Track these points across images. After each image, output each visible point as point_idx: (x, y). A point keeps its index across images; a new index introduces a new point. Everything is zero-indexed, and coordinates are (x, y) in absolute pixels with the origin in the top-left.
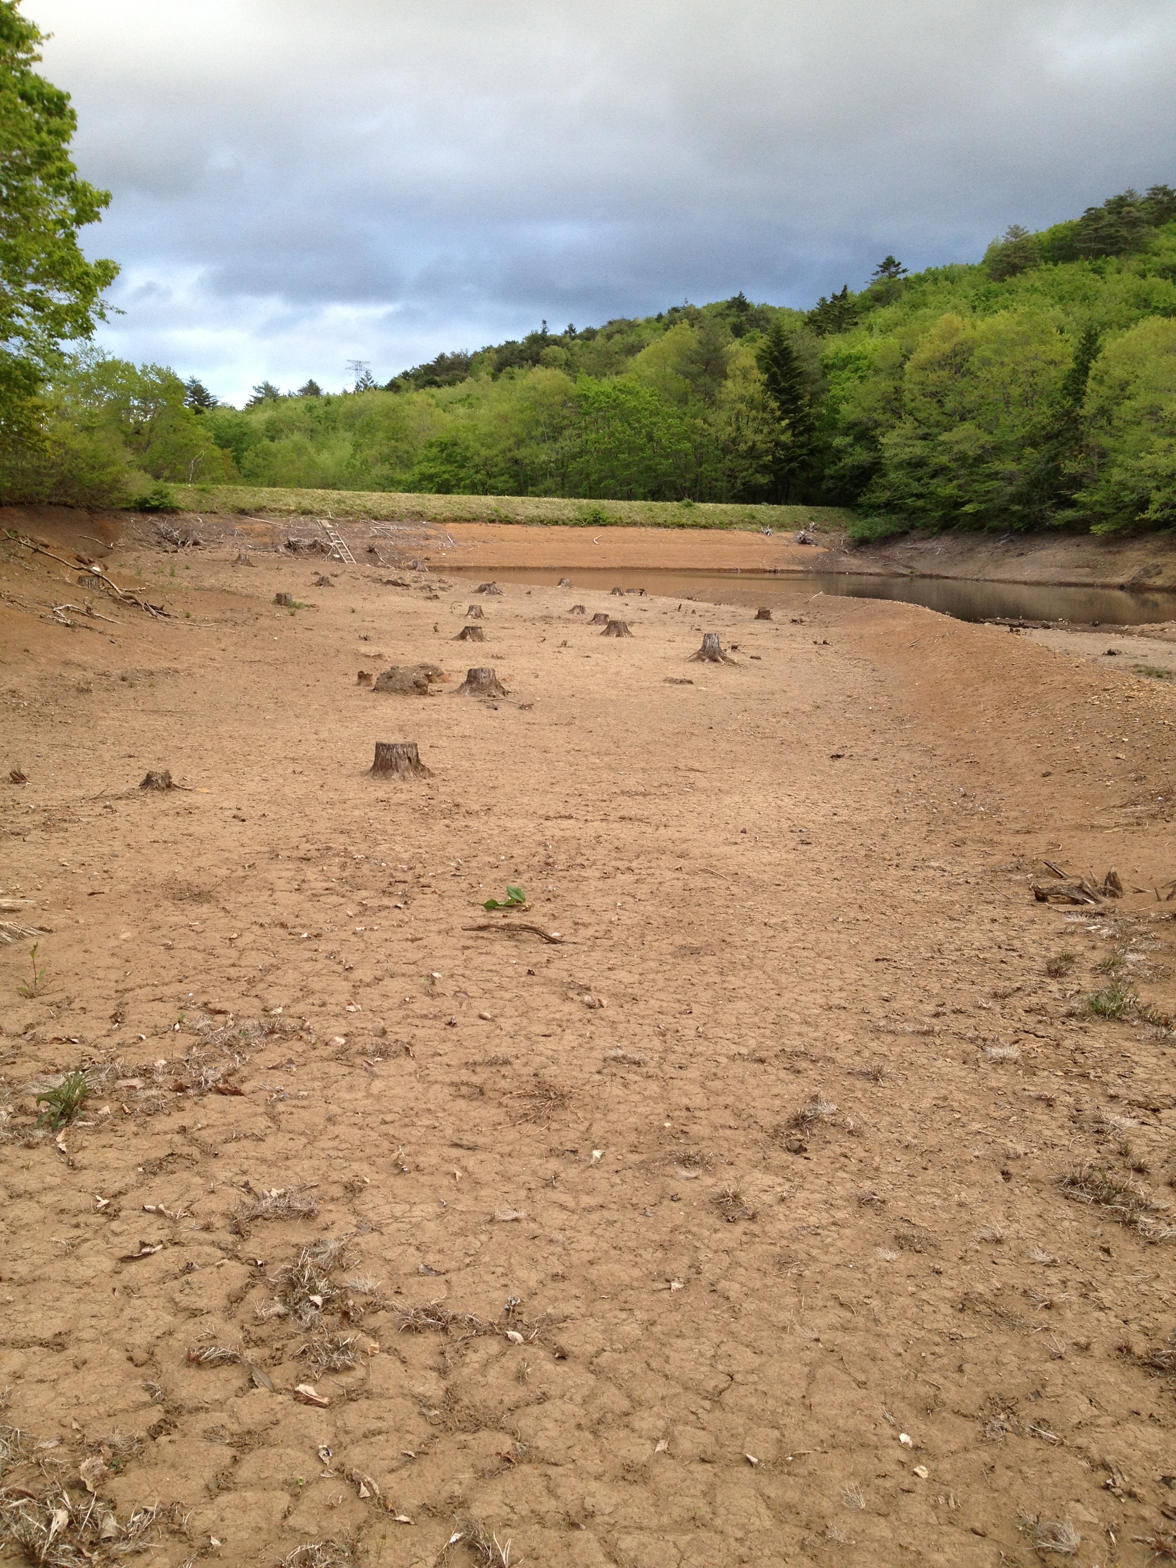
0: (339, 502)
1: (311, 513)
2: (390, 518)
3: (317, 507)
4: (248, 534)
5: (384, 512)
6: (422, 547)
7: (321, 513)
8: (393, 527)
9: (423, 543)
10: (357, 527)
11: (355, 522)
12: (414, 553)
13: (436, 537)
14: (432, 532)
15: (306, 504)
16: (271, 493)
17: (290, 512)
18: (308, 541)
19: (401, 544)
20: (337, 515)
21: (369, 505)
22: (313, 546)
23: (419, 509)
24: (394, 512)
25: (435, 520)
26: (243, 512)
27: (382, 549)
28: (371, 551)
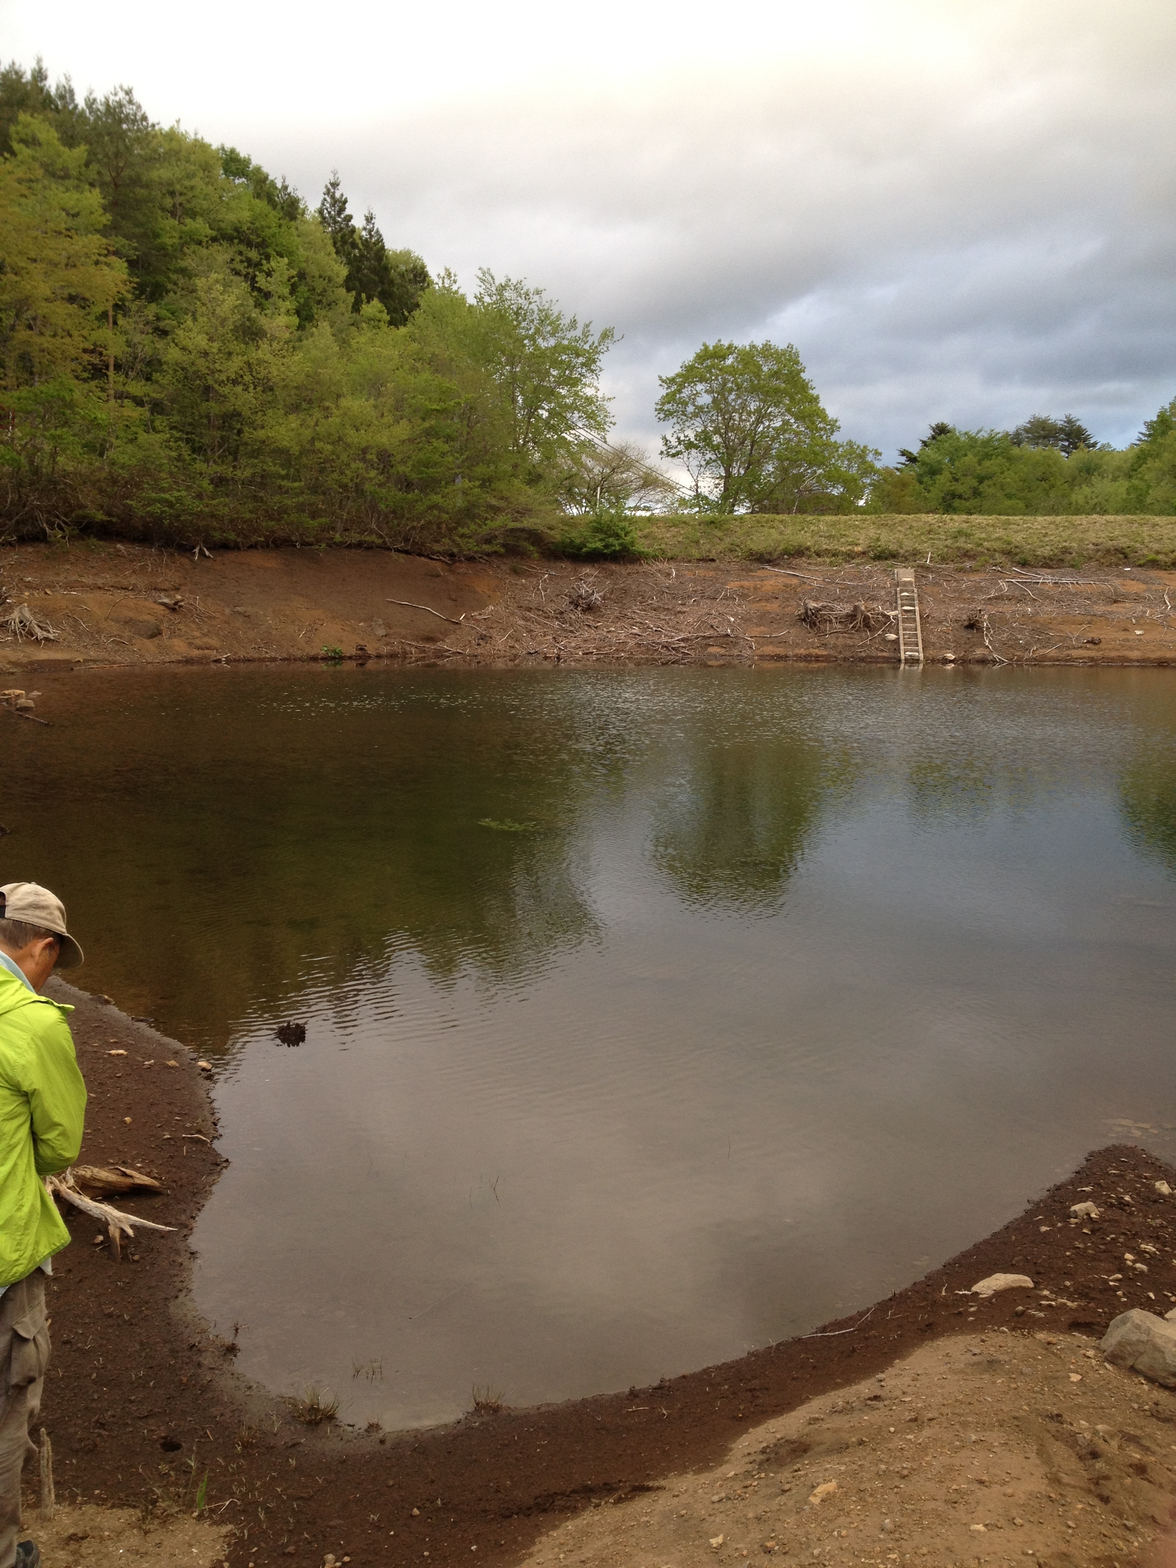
0: (960, 533)
1: (894, 556)
2: (1053, 562)
3: (909, 545)
4: (744, 596)
5: (1046, 551)
6: (1092, 619)
7: (911, 557)
8: (1046, 578)
9: (1100, 609)
10: (968, 581)
11: (972, 570)
12: (1067, 629)
13: (1137, 598)
14: (1134, 587)
15: (888, 540)
16: (834, 524)
17: (850, 556)
18: (848, 609)
19: (1049, 610)
20: (943, 559)
21: (1018, 538)
22: (852, 617)
23: (1123, 542)
24: (1066, 551)
25: (1154, 564)
26: (762, 559)
27: (998, 621)
28: (972, 625)
